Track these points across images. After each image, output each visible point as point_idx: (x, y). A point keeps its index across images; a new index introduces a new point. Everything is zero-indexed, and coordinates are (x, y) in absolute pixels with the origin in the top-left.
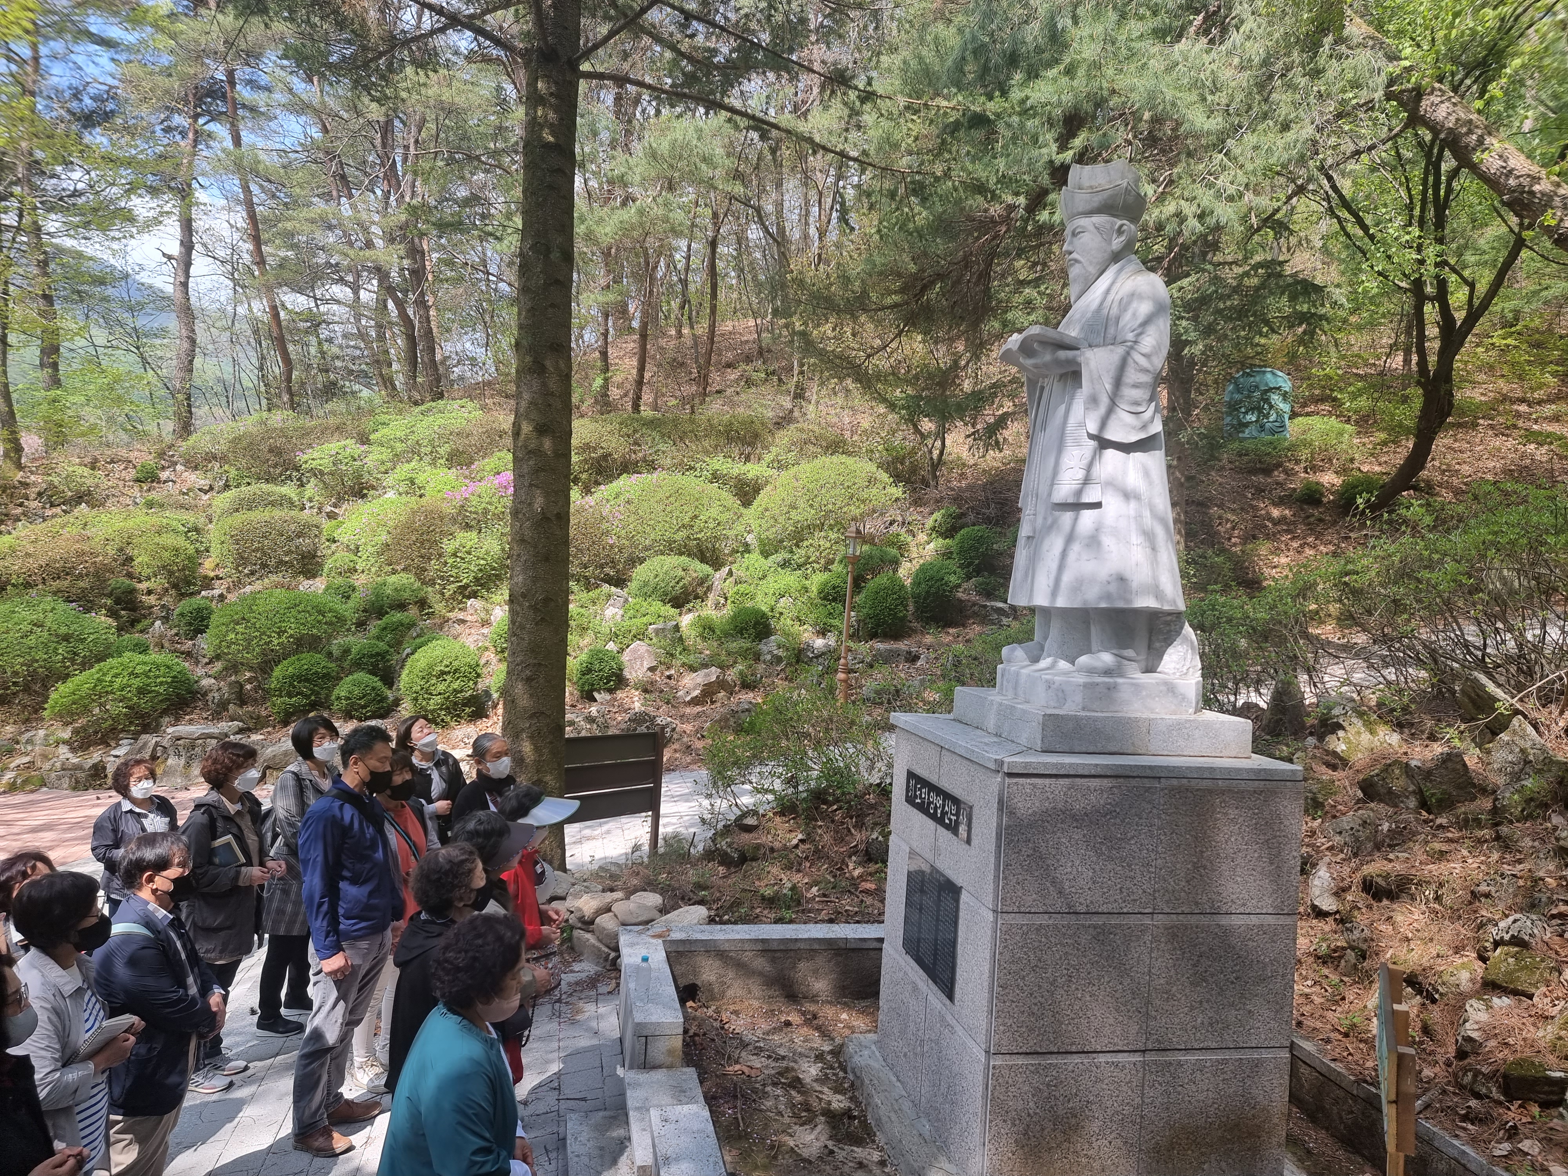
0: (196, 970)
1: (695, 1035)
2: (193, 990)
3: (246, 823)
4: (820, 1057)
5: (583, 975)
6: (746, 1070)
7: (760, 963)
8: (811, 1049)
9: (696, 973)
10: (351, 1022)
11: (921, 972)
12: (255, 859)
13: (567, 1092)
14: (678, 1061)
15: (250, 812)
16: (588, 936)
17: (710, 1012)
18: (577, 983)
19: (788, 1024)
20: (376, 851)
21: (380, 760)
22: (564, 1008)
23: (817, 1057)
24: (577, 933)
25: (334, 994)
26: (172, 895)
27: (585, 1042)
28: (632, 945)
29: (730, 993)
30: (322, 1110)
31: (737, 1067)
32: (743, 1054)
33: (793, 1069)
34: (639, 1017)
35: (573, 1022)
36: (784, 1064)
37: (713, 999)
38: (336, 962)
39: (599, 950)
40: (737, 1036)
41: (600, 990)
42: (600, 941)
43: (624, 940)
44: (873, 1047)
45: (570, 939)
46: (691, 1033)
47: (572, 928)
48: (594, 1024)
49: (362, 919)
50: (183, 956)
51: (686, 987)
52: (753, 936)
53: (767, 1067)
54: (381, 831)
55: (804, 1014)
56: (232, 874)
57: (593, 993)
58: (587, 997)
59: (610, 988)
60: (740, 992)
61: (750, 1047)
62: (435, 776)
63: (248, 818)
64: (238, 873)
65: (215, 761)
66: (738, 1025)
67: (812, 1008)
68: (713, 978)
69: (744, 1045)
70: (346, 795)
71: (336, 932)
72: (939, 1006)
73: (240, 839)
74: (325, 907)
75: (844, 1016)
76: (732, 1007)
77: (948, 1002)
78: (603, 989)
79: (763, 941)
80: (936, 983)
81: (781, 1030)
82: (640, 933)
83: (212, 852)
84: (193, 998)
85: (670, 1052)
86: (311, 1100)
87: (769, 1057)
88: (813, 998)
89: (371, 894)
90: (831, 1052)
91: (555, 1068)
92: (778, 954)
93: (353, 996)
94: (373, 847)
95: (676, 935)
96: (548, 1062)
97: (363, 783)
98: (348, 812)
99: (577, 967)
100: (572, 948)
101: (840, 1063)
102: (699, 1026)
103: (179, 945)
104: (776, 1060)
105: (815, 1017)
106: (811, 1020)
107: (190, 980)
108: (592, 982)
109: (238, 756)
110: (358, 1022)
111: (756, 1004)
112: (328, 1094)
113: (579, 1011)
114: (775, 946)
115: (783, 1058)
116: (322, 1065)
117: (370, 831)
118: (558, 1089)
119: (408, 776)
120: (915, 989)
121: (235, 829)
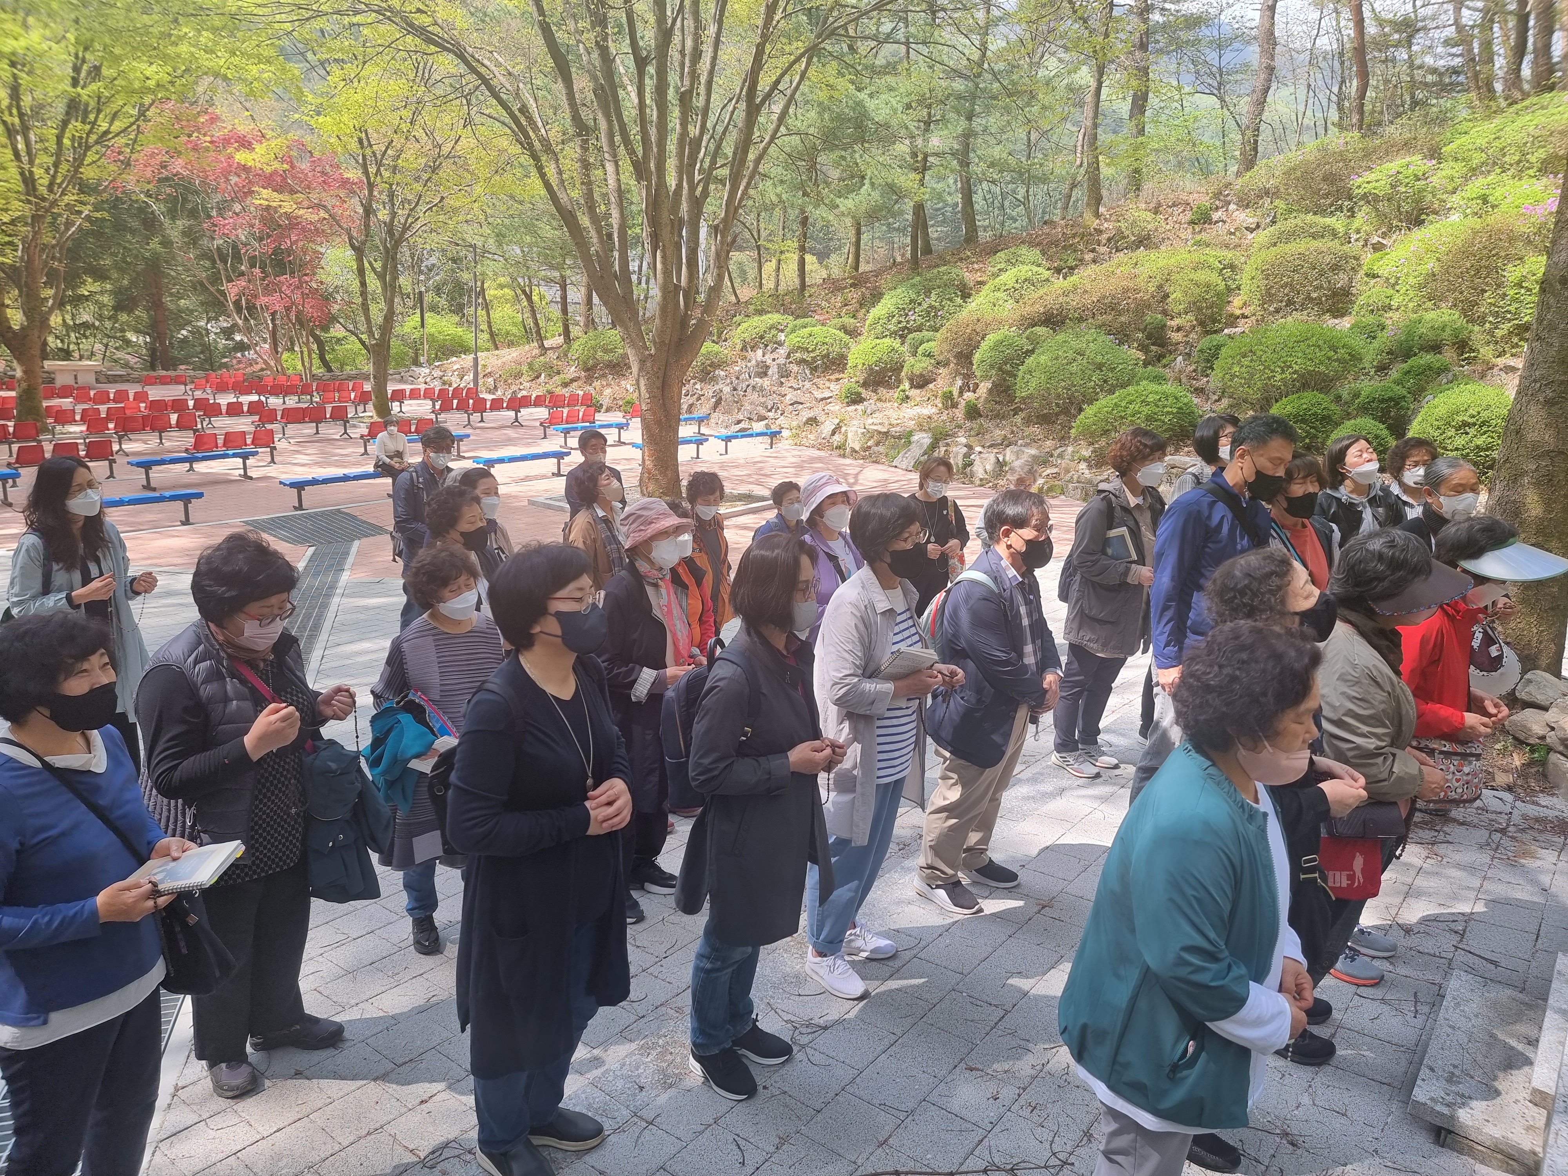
13: (1473, 942)
18: (1537, 820)
22: (1508, 843)
24: (1554, 757)
27: (1523, 893)
35: (1512, 864)
45: (1543, 763)
47: (1550, 749)
48: (1545, 878)
56: (1121, 569)
57: (1560, 840)
58: (1548, 842)
64: (1128, 570)
70: (1223, 492)
74: (1170, 612)
83: (1107, 542)
91: (1467, 907)
96: (1458, 898)
99: (1544, 800)
100: (1544, 775)
103: (1023, 610)
113: (1528, 854)
118: (1461, 934)
121: (1131, 523)
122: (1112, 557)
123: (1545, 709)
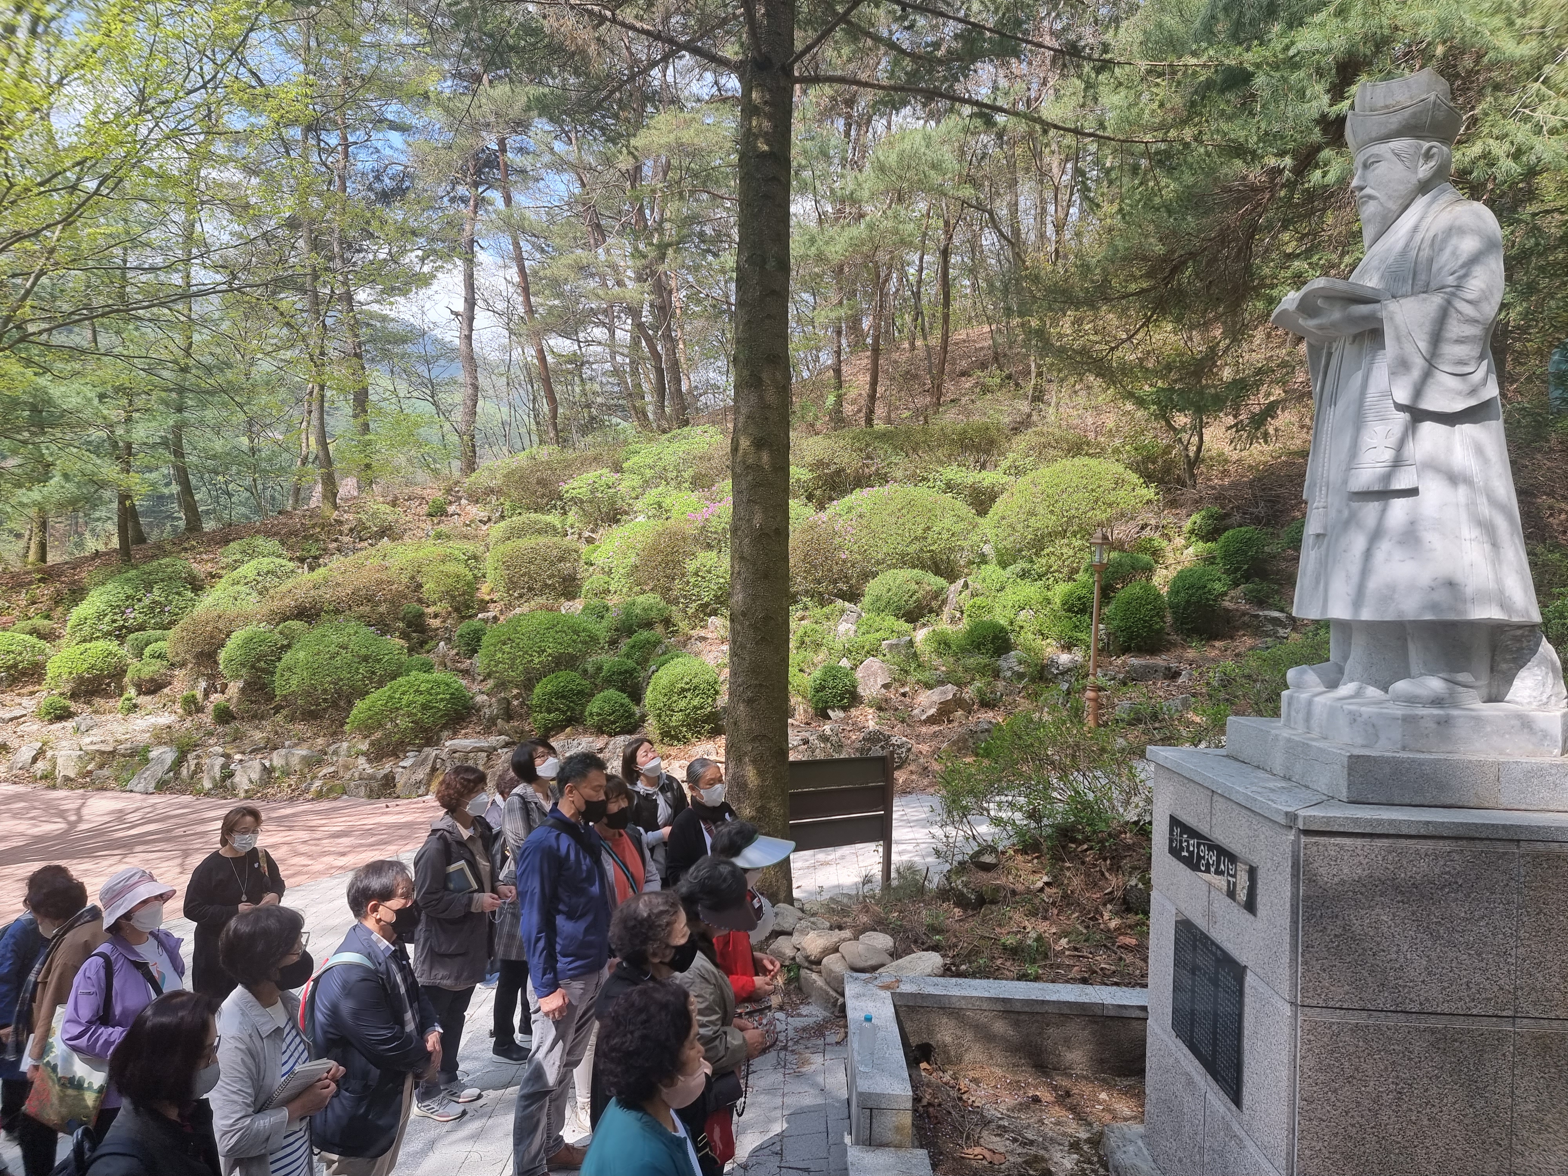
0: (416, 1005)
1: (930, 1104)
2: (410, 1027)
3: (478, 848)
4: (1075, 1146)
5: (810, 1021)
6: (988, 1154)
7: (1000, 1027)
8: (1064, 1134)
9: (931, 1032)
10: (569, 1063)
11: (1197, 1062)
12: (487, 885)
13: (791, 1159)
14: (908, 1140)
15: (482, 836)
16: (814, 976)
17: (947, 1077)
18: (804, 1029)
19: (1036, 1100)
20: (593, 884)
21: (594, 789)
22: (790, 1058)
23: (1071, 1145)
24: (804, 973)
25: (553, 1033)
26: (394, 926)
27: (809, 1099)
28: (858, 996)
29: (968, 1057)
30: (542, 1154)
31: (978, 1150)
32: (985, 1133)
33: (1043, 1159)
34: (863, 1085)
35: (799, 1075)
36: (1033, 1150)
37: (950, 1062)
38: (554, 1002)
39: (827, 994)
40: (978, 1111)
41: (828, 1040)
42: (828, 983)
43: (850, 990)
44: (1140, 1143)
45: (797, 978)
46: (925, 1102)
47: (799, 967)
48: (820, 1079)
49: (578, 957)
50: (403, 990)
51: (919, 1047)
52: (992, 994)
53: (1012, 1152)
54: (598, 862)
55: (1055, 1088)
56: (465, 901)
57: (820, 1042)
58: (815, 1046)
59: (838, 1038)
60: (980, 1057)
61: (993, 1126)
62: (661, 801)
63: (479, 843)
64: (471, 900)
65: (448, 786)
66: (978, 1096)
67: (1065, 1083)
68: (948, 1039)
69: (986, 1123)
70: (564, 825)
71: (554, 969)
72: (1222, 1109)
73: (473, 865)
74: (541, 944)
75: (1103, 1096)
76: (971, 1074)
77: (1233, 1107)
78: (832, 1038)
79: (1004, 1000)
80: (1217, 1081)
81: (1028, 1107)
82: (866, 982)
83: (447, 877)
84: (409, 1035)
85: (898, 1129)
86: (530, 1144)
87: (1015, 1140)
88: (1066, 1072)
89: (587, 930)
90: (1088, 1141)
91: (777, 1128)
92: (1022, 1017)
93: (571, 1036)
94: (590, 880)
95: (906, 988)
96: (770, 1121)
97: (578, 812)
98: (565, 843)
99: (804, 1010)
100: (800, 989)
101: (1100, 1156)
102: (934, 1096)
103: (399, 979)
104: (1023, 1144)
105: (1068, 1094)
106: (1064, 1098)
107: (409, 1016)
108: (819, 1030)
109: (469, 781)
110: (576, 1063)
111: (999, 1072)
112: (549, 1137)
113: (806, 1062)
114: (1018, 1007)
115: (1032, 1143)
116: (541, 1108)
117: (586, 863)
118: (780, 1154)
119: (624, 804)
120: (1190, 1082)
121: (467, 855)
122: (453, 891)
123: (790, 934)
